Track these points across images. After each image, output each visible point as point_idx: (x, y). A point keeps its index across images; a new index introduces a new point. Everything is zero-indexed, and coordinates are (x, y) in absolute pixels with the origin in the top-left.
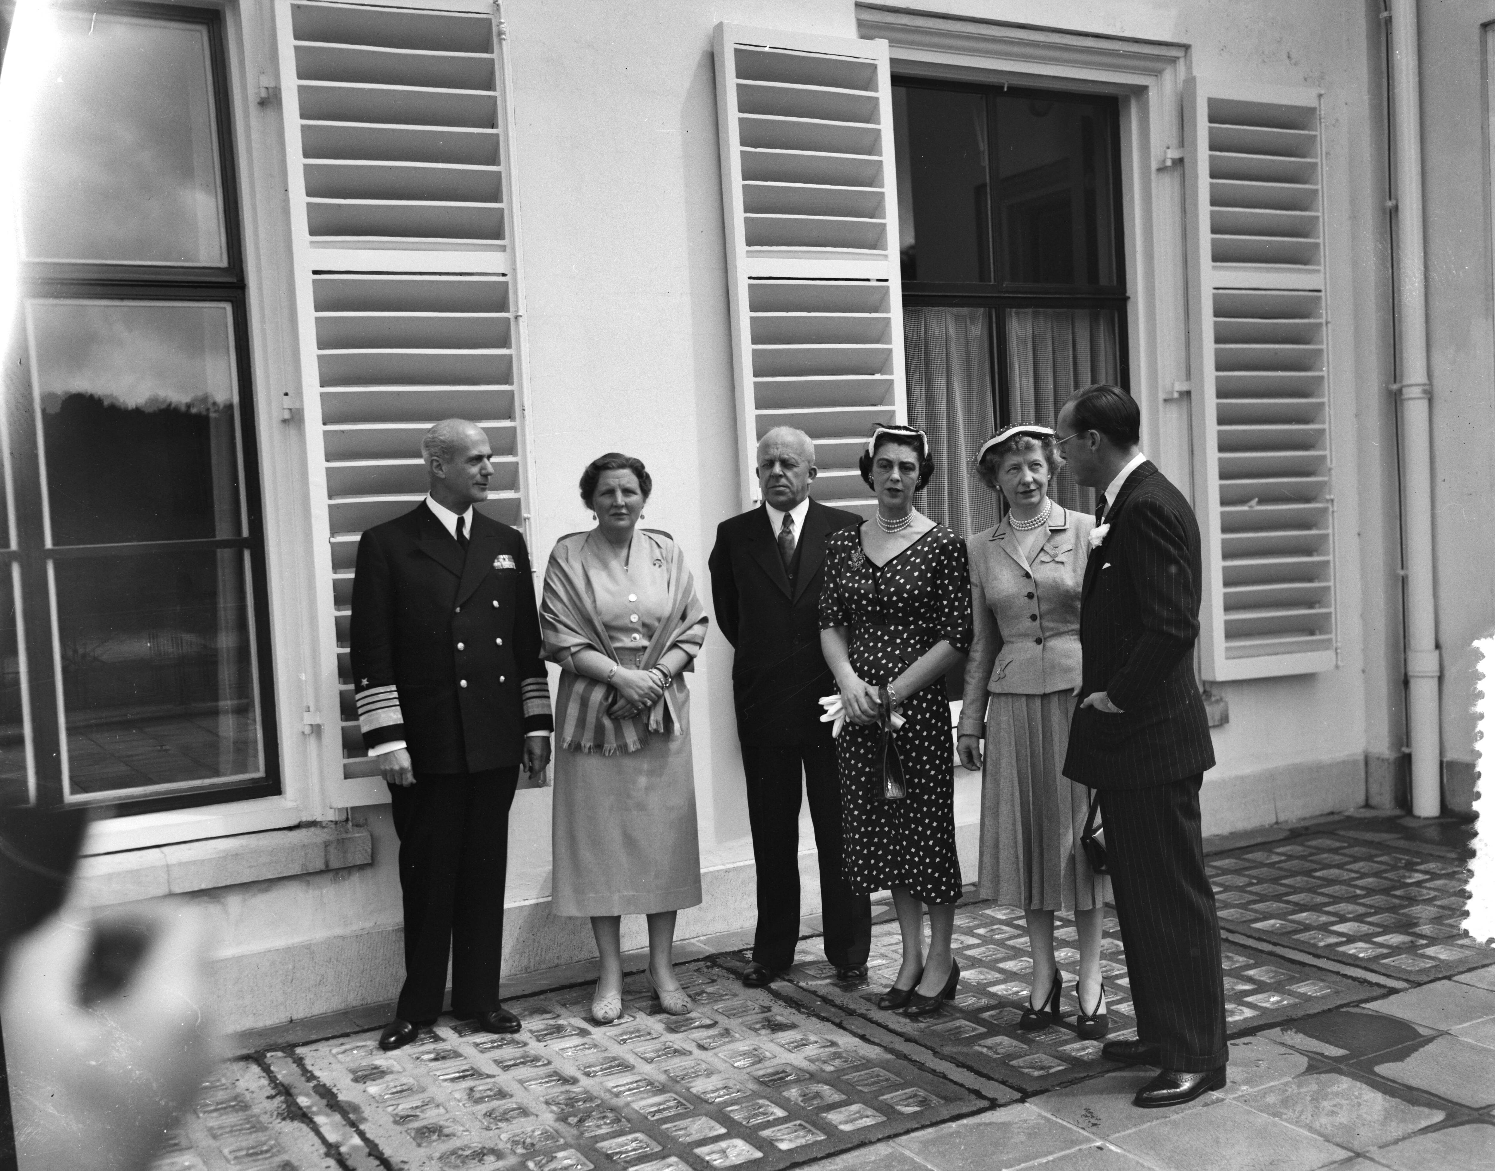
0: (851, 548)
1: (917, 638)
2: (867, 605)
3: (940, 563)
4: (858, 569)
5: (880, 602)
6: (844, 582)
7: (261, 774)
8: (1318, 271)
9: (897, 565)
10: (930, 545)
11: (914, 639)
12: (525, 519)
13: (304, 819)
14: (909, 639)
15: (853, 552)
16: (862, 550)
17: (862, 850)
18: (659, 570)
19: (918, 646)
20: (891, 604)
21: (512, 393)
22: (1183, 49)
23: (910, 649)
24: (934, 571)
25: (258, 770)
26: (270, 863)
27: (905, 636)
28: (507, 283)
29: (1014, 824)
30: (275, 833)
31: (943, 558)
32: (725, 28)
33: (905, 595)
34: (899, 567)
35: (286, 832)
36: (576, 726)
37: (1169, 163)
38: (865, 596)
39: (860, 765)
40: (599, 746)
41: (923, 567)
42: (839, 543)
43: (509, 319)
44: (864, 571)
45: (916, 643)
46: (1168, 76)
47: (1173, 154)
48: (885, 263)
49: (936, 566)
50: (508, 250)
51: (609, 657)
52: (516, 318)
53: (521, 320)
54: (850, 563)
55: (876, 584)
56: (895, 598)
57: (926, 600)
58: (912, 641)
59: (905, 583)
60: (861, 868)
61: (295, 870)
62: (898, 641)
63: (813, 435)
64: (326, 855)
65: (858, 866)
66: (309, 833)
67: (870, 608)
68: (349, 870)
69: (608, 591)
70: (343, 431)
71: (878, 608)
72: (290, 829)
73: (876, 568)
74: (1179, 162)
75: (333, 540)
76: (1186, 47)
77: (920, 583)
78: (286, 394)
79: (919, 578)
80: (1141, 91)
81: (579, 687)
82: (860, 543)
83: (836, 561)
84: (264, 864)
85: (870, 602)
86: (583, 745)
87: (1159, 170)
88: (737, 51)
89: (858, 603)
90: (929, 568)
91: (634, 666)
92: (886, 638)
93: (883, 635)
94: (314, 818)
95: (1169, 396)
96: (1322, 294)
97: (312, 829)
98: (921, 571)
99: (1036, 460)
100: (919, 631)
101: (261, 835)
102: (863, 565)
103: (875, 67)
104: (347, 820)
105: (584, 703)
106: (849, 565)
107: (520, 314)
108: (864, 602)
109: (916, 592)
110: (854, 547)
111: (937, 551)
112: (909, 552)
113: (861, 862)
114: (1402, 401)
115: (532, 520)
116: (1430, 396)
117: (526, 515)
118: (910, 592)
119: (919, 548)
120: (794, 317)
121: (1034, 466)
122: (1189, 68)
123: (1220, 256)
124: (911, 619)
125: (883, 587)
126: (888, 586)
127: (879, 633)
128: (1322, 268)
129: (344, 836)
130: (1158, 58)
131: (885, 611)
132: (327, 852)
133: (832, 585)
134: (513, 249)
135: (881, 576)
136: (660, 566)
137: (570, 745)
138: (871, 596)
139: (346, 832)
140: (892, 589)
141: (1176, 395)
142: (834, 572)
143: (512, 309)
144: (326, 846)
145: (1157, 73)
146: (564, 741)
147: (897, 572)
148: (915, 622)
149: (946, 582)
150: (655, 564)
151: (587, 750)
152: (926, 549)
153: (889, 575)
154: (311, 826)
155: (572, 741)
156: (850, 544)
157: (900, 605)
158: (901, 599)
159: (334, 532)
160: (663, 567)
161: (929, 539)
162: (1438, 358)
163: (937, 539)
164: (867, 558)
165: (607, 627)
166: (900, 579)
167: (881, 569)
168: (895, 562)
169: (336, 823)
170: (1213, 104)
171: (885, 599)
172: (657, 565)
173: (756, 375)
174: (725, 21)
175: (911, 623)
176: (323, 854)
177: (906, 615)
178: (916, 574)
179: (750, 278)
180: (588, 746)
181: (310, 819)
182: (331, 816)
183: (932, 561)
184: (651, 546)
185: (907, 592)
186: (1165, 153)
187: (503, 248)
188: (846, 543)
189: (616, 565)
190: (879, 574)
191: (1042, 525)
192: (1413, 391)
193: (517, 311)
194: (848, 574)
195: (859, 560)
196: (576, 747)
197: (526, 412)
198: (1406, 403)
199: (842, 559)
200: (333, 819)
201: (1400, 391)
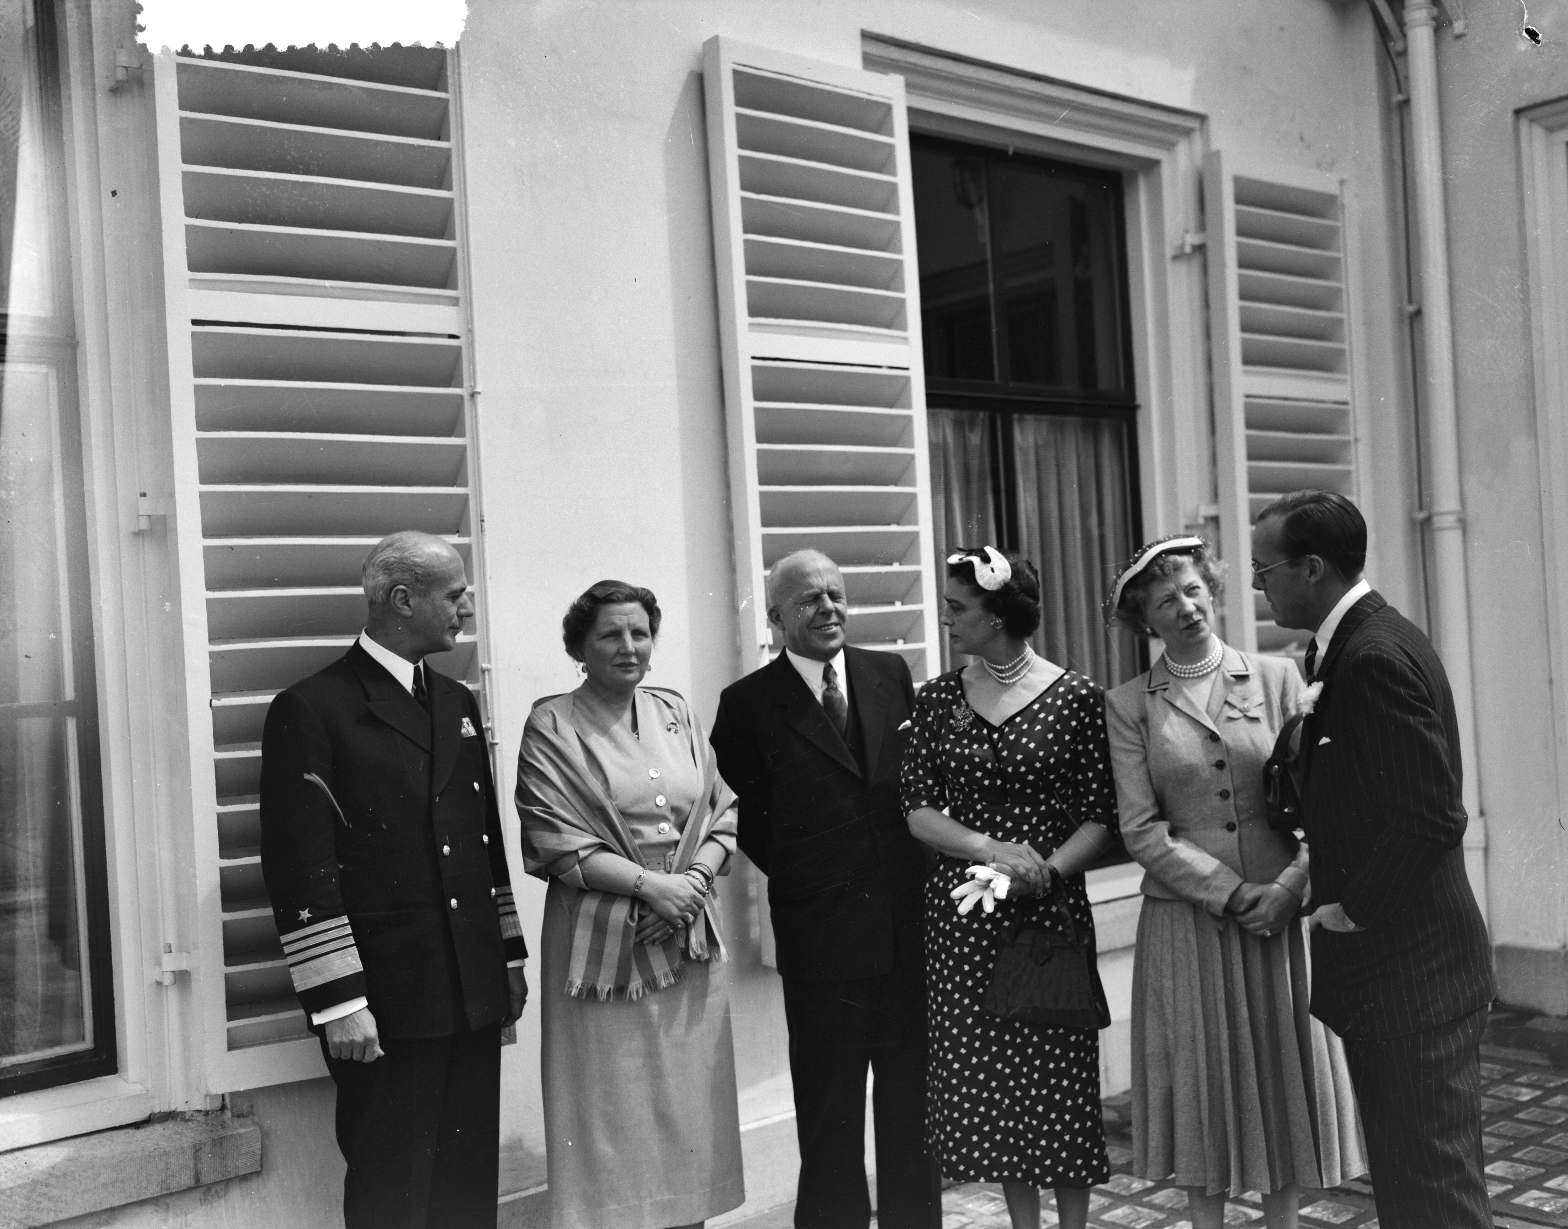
0: (952, 703)
1: (1049, 823)
2: (983, 778)
3: (1080, 721)
4: (965, 730)
5: (1002, 774)
6: (948, 746)
7: (87, 1044)
8: (1343, 381)
9: (1022, 723)
10: (1064, 696)
11: (1045, 825)
12: (483, 671)
13: (157, 1110)
14: (1039, 824)
15: (954, 707)
16: (967, 706)
17: (961, 1118)
18: (675, 736)
19: (1050, 835)
20: (1018, 776)
21: (466, 497)
22: (1198, 120)
23: (1041, 839)
24: (1074, 732)
25: (84, 1039)
26: (113, 1184)
27: (1034, 820)
28: (459, 349)
29: (1196, 1077)
30: (114, 1133)
31: (1082, 714)
32: (721, 43)
33: (1038, 765)
34: (1025, 727)
35: (131, 1131)
36: (588, 963)
37: (1188, 249)
38: (981, 766)
39: (966, 1001)
40: (620, 990)
41: (1058, 727)
42: (934, 695)
43: (461, 397)
44: (974, 732)
45: (1048, 830)
46: (1182, 148)
47: (1192, 239)
48: (904, 347)
49: (1076, 726)
50: (462, 303)
51: (631, 859)
52: (473, 395)
53: (479, 399)
54: (952, 721)
55: (996, 752)
56: (1023, 769)
57: (1063, 771)
58: (1043, 828)
59: (1037, 749)
60: (959, 1144)
61: (153, 1190)
62: (1026, 828)
63: (840, 560)
64: (196, 1165)
65: (955, 1140)
66: (167, 1133)
67: (986, 782)
68: (226, 1183)
69: (622, 768)
70: (232, 548)
71: (999, 782)
72: (136, 1125)
73: (992, 728)
74: (1200, 249)
75: (215, 703)
76: (1202, 118)
77: (1056, 748)
78: (144, 495)
79: (1055, 741)
80: (1152, 165)
81: (590, 905)
82: (963, 696)
83: (929, 719)
84: (104, 1185)
85: (987, 774)
86: (599, 988)
87: (1175, 258)
88: (736, 73)
89: (969, 774)
90: (1066, 729)
91: (662, 871)
92: (1009, 824)
93: (1004, 821)
94: (173, 1108)
95: (1192, 522)
96: (1350, 408)
97: (170, 1124)
98: (1056, 732)
99: (1190, 584)
100: (1052, 813)
101: (94, 1139)
102: (972, 725)
103: (889, 108)
104: (223, 1108)
105: (600, 927)
106: (951, 725)
107: (478, 390)
108: (979, 774)
109: (1052, 760)
110: (956, 701)
111: (1075, 705)
112: (1036, 707)
113: (958, 1135)
114: (1432, 531)
115: (493, 672)
116: (1463, 524)
117: (485, 666)
118: (1044, 761)
119: (1049, 700)
120: (805, 411)
121: (1191, 590)
122: (1207, 141)
123: (1251, 359)
124: (1042, 796)
125: (1005, 753)
126: (1013, 752)
127: (999, 819)
128: (1348, 377)
129: (222, 1133)
130: (1173, 128)
131: (1008, 786)
132: (196, 1158)
133: (924, 752)
134: (470, 303)
135: (999, 739)
136: (676, 732)
137: (580, 991)
138: (989, 765)
139: (223, 1127)
140: (1019, 757)
141: (1201, 521)
142: (927, 734)
143: (466, 384)
144: (197, 1151)
145: (1170, 146)
146: (571, 985)
147: (1023, 733)
148: (1046, 802)
149: (1091, 747)
150: (669, 730)
151: (603, 997)
152: (1059, 702)
153: (1012, 737)
154: (167, 1120)
155: (583, 984)
156: (950, 697)
157: (1031, 778)
158: (1031, 770)
159: (216, 691)
160: (680, 732)
161: (1061, 689)
162: (1472, 483)
163: (1071, 690)
164: (976, 714)
165: (626, 815)
166: (1028, 743)
167: (999, 730)
168: (1018, 719)
169: (207, 1113)
170: (1239, 182)
171: (1010, 770)
172: (673, 731)
173: (762, 482)
174: (721, 35)
175: (1042, 803)
176: (191, 1163)
177: (1036, 793)
178: (1050, 736)
179: (753, 358)
180: (607, 989)
181: (165, 1109)
182: (198, 1103)
183: (1069, 718)
184: (658, 705)
185: (1040, 760)
186: (1183, 238)
187: (455, 302)
188: (943, 695)
189: (620, 729)
190: (996, 736)
191: (1215, 669)
192: (1446, 522)
193: (474, 387)
194: (952, 737)
195: (965, 717)
196: (590, 993)
197: (485, 524)
198: (1438, 534)
199: (939, 719)
200: (199, 1108)
201: (1428, 520)
